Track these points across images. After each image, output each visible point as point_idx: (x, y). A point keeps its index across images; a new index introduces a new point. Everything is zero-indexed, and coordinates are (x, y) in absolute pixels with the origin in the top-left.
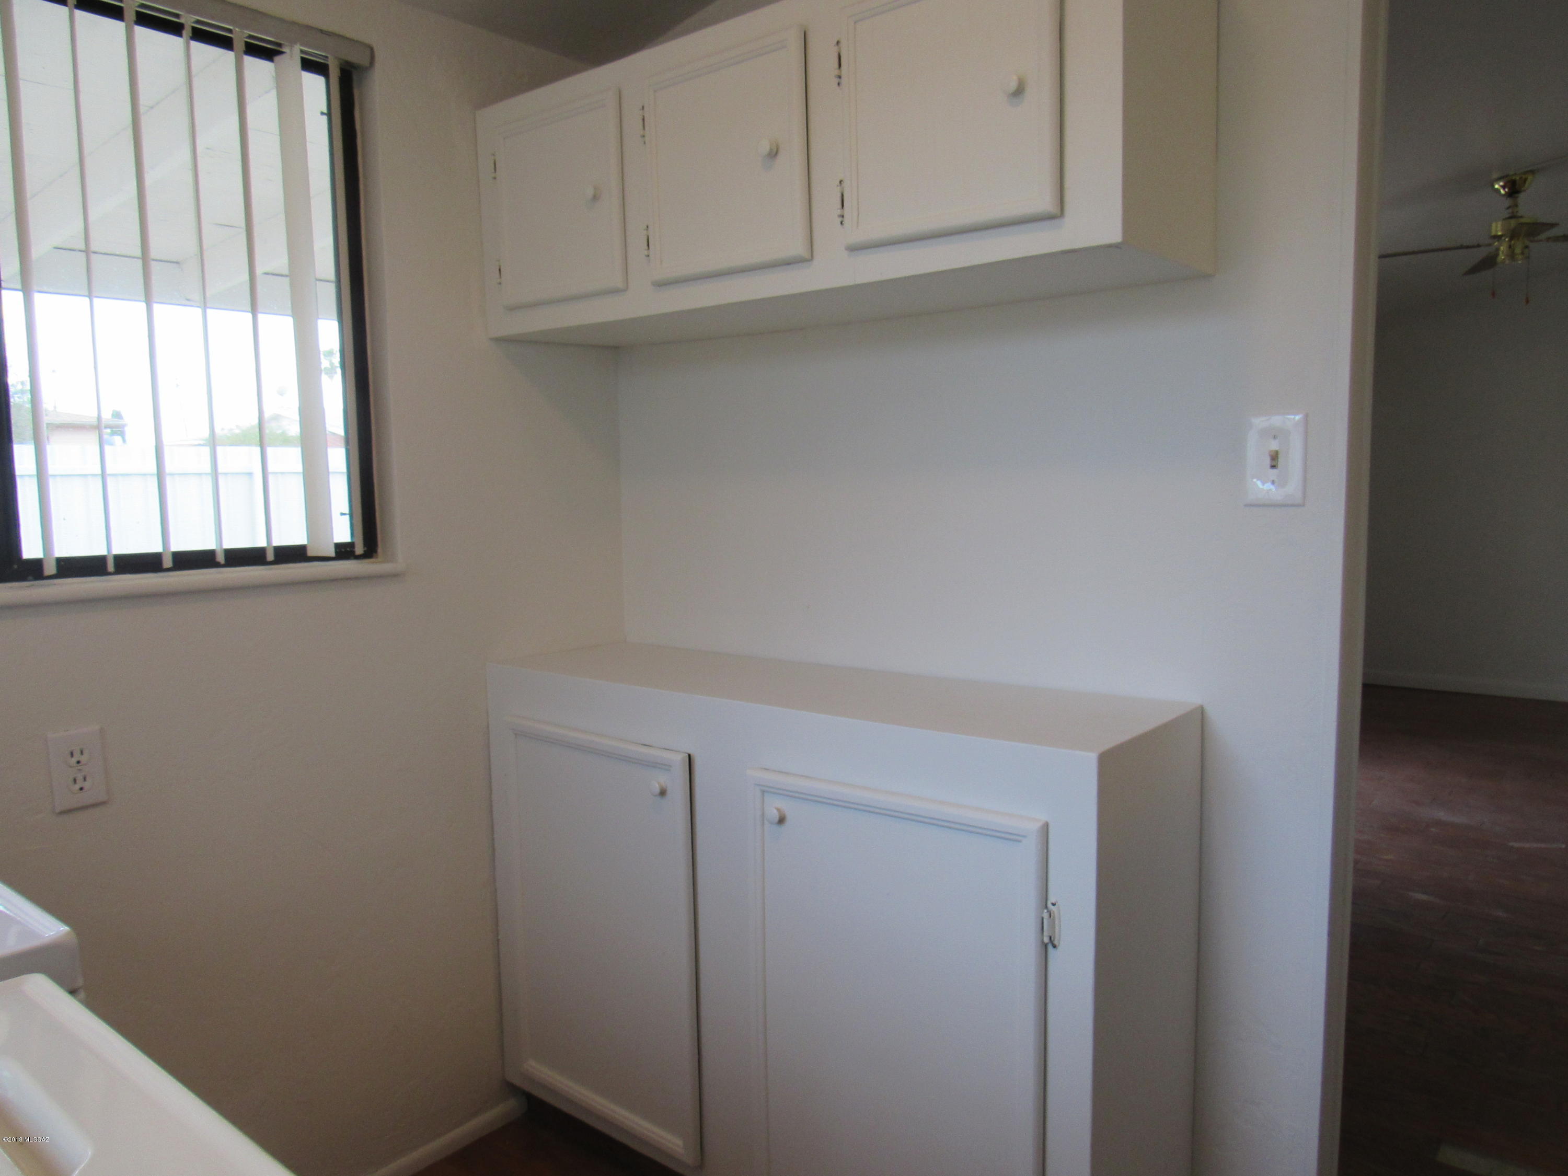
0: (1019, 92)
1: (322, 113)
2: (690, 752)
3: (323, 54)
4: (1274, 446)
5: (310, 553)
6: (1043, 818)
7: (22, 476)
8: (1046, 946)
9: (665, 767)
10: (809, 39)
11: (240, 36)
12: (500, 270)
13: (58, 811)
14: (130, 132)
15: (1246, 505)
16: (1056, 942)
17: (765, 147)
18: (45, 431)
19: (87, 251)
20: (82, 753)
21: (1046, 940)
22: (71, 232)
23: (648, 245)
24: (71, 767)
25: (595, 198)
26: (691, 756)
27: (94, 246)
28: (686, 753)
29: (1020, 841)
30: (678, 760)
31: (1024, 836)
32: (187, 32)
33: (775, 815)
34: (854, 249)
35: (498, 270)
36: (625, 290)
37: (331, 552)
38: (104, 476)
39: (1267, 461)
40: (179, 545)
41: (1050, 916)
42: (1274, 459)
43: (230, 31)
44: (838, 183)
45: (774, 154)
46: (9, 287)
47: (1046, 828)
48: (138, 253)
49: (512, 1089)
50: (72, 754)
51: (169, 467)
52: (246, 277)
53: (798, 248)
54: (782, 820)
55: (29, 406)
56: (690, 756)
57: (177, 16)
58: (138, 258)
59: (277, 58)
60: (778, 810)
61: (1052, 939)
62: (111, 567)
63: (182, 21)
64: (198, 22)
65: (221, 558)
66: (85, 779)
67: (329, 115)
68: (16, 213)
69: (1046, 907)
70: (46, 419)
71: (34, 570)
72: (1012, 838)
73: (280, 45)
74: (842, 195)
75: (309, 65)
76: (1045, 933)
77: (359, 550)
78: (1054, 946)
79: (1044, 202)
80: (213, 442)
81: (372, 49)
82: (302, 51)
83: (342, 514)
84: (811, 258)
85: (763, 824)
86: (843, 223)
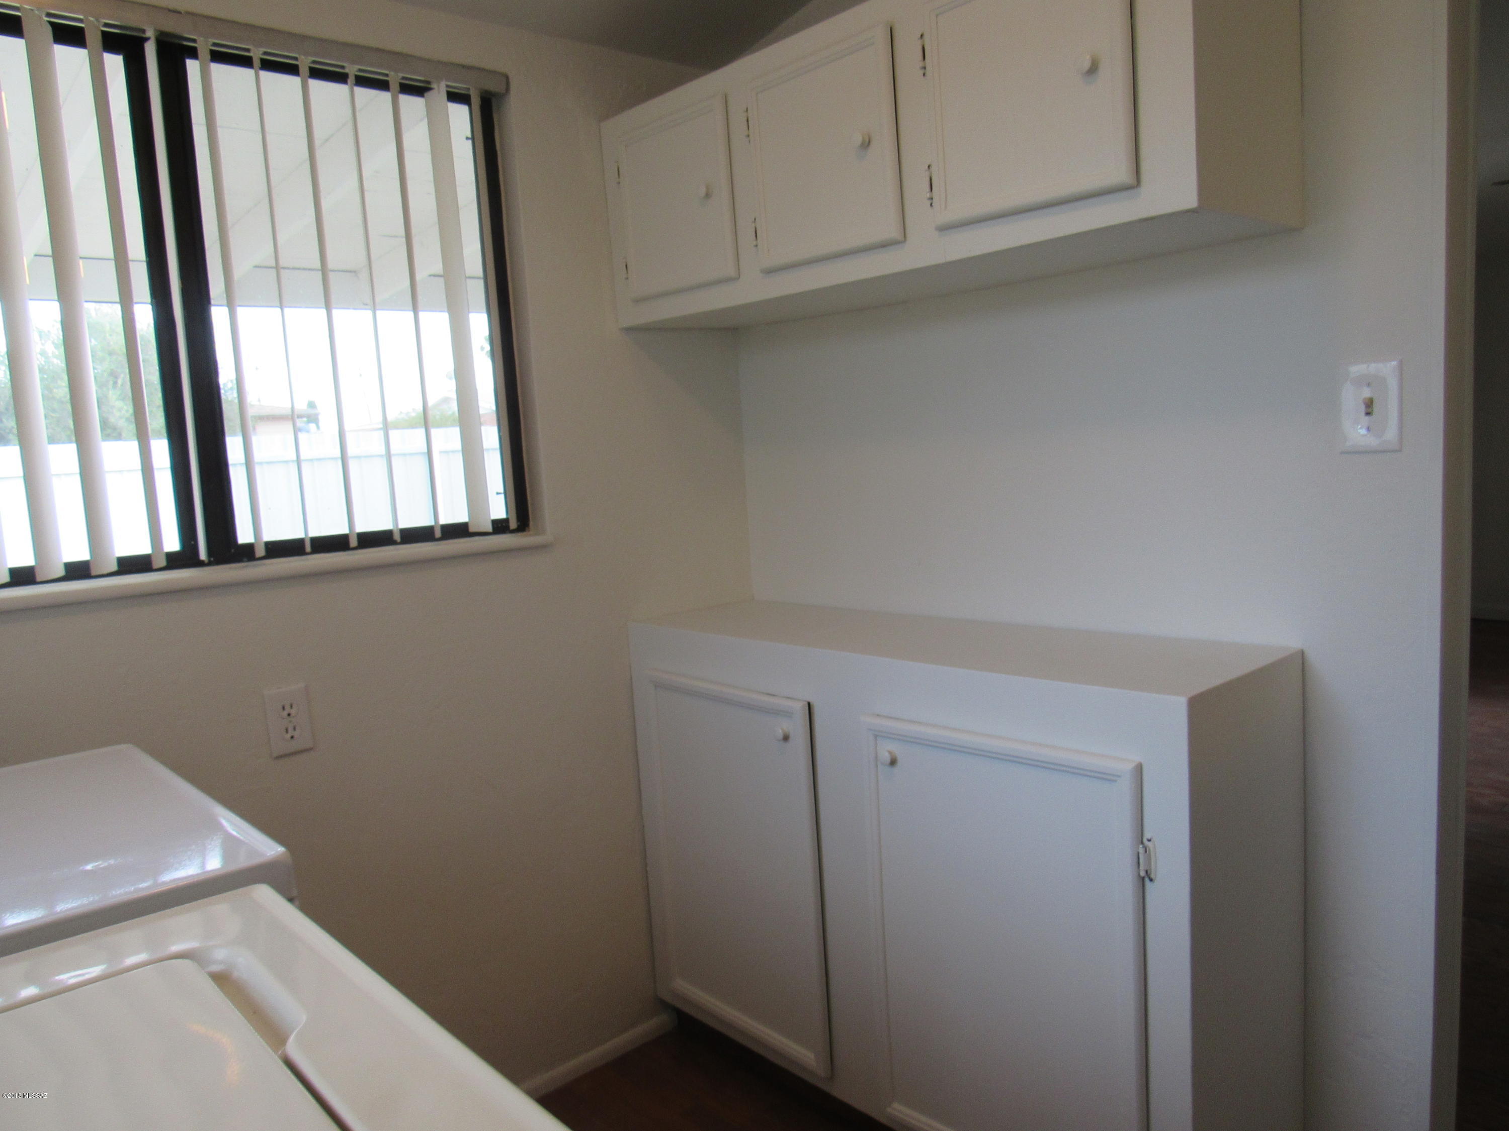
0: (1093, 70)
1: (467, 138)
2: (811, 700)
3: (465, 86)
4: (1367, 393)
5: (472, 529)
6: (1136, 758)
7: (235, 465)
8: (1143, 878)
9: (787, 714)
10: (895, 34)
11: (394, 79)
12: (626, 266)
13: (275, 755)
14: (307, 166)
15: (1342, 453)
16: (1152, 876)
17: (858, 139)
18: (250, 423)
19: (277, 267)
20: (291, 707)
21: (1142, 874)
22: (265, 254)
23: (756, 236)
24: (284, 719)
25: (708, 195)
26: (811, 704)
27: (282, 263)
28: (805, 701)
29: (1115, 781)
30: (799, 708)
31: (1119, 776)
32: (351, 79)
33: (887, 757)
34: (945, 228)
35: (625, 267)
36: (738, 278)
37: (489, 528)
38: (299, 462)
39: (1362, 408)
40: (363, 526)
41: (1146, 852)
42: (1369, 406)
43: (387, 75)
44: (927, 167)
45: (866, 144)
46: (217, 304)
47: (1139, 770)
48: (318, 265)
49: (664, 1005)
50: (284, 708)
51: (351, 451)
52: (407, 283)
53: (893, 233)
54: (893, 762)
55: (236, 401)
56: (809, 704)
57: (343, 67)
58: (317, 270)
59: (426, 95)
60: (890, 752)
61: (1149, 872)
62: (308, 548)
63: (346, 71)
64: (360, 70)
65: (397, 537)
66: (294, 729)
67: (473, 138)
68: (221, 241)
69: (1142, 843)
70: (251, 412)
71: (247, 553)
72: (1107, 777)
73: (429, 83)
74: (931, 179)
75: (454, 97)
76: (1142, 868)
77: (513, 525)
78: (1151, 880)
79: (1121, 174)
80: (386, 427)
81: (507, 78)
82: (447, 86)
83: (498, 493)
84: (903, 239)
85: (877, 766)
86: (933, 204)
